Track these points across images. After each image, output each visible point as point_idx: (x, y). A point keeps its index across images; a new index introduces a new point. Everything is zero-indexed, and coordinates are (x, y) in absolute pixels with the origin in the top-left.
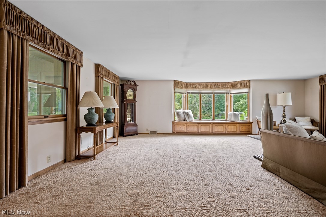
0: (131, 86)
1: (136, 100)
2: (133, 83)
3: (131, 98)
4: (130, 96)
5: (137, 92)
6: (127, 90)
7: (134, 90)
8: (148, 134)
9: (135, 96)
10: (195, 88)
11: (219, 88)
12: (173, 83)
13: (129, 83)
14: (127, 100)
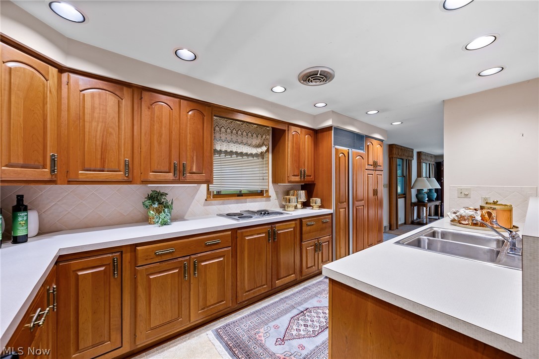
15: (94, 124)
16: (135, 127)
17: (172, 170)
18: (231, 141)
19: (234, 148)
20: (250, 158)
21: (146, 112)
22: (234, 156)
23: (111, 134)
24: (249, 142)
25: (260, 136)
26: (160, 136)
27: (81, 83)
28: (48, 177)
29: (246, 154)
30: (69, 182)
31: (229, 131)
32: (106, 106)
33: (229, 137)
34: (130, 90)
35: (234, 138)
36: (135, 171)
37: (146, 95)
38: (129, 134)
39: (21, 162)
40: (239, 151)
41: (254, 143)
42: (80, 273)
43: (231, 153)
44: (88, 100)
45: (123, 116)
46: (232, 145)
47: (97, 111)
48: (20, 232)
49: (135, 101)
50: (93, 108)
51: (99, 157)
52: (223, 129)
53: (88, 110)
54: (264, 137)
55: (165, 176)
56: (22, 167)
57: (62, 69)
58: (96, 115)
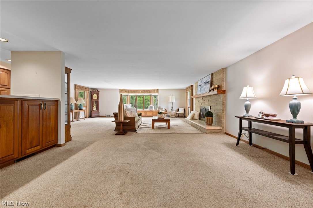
0: (95, 92)
1: (99, 99)
2: (97, 91)
3: (96, 98)
4: (95, 97)
5: (99, 95)
6: (94, 94)
7: (98, 94)
8: (106, 117)
9: (98, 97)
10: (133, 92)
11: (145, 92)
12: (119, 90)
13: (94, 91)
14: (93, 99)
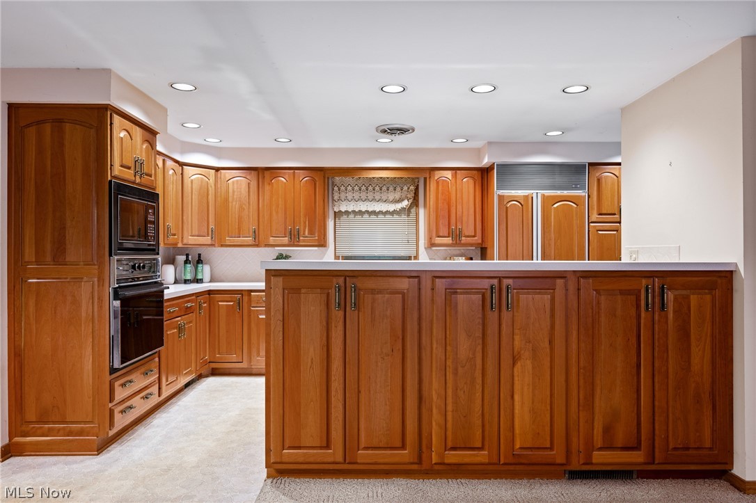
15: (234, 203)
16: (260, 201)
17: (288, 234)
18: (360, 199)
19: (363, 207)
20: (388, 217)
21: (267, 187)
22: (366, 216)
23: (244, 209)
24: (384, 198)
25: (398, 189)
26: (278, 206)
27: (227, 175)
28: (209, 242)
29: (381, 212)
30: (222, 246)
31: (356, 188)
32: (241, 189)
33: (356, 195)
34: (256, 172)
35: (363, 195)
36: (260, 237)
37: (267, 174)
38: (256, 207)
39: (197, 233)
40: (370, 210)
41: (391, 198)
42: (220, 303)
43: (361, 213)
44: (231, 186)
45: (251, 194)
46: (360, 203)
47: (236, 193)
48: (199, 277)
49: (260, 180)
50: (234, 191)
51: (237, 227)
52: (349, 188)
53: (231, 194)
54: (405, 188)
55: (281, 240)
56: (198, 236)
57: (217, 169)
58: (235, 197)
